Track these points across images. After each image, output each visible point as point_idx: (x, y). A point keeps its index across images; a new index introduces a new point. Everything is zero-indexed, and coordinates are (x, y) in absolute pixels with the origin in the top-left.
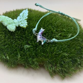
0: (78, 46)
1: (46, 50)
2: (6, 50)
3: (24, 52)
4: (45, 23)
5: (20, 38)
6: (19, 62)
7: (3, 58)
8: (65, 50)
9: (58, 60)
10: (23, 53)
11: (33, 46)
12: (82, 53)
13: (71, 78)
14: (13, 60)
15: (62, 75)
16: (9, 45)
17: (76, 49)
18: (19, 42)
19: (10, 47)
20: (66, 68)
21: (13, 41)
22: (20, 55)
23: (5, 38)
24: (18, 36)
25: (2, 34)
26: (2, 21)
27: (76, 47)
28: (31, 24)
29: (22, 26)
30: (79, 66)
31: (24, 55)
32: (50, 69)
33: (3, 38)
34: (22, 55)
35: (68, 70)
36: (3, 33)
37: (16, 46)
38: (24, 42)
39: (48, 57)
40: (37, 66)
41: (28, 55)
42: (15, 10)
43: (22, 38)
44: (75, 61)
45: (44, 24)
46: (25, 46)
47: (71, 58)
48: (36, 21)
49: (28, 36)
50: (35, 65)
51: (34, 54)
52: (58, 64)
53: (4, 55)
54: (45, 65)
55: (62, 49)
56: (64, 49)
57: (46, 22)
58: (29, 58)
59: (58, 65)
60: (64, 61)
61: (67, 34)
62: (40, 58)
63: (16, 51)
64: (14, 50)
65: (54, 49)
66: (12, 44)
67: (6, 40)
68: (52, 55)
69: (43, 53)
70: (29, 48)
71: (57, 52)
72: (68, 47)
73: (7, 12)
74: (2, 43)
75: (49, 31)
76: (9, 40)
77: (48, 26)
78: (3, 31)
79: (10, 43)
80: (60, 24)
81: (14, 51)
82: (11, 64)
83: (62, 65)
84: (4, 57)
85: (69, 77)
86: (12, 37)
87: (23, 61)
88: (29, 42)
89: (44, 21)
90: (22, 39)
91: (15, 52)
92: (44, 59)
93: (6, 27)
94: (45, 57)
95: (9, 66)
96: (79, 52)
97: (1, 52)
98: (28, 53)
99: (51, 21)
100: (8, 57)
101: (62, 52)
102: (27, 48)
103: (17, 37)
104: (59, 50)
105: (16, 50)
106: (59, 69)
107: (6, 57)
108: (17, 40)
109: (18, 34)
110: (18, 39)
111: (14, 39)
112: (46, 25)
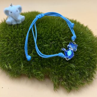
1: (52, 60)
2: (8, 59)
4: (51, 29)
6: (22, 72)
8: (73, 61)
10: (27, 63)
13: (78, 91)
14: (16, 70)
16: (12, 54)
17: (85, 60)
21: (16, 49)
22: (24, 65)
24: (22, 44)
27: (85, 57)
30: (88, 79)
31: (28, 65)
32: (56, 81)
34: (26, 65)
35: (74, 82)
36: (6, 40)
47: (79, 70)
48: (42, 27)
53: (7, 64)
54: (50, 76)
57: (53, 28)
60: (70, 73)
63: (20, 60)
64: (17, 59)
66: (15, 52)
67: (9, 47)
75: (56, 39)
76: (12, 48)
77: (55, 33)
79: (13, 51)
83: (69, 77)
84: (6, 67)
86: (15, 44)
87: (27, 71)
91: (18, 62)
92: (50, 70)
95: (12, 76)
96: (88, 63)
97: (3, 60)
99: (58, 27)
100: (10, 67)
103: (20, 44)
108: (20, 47)
111: (17, 46)
112: (53, 32)
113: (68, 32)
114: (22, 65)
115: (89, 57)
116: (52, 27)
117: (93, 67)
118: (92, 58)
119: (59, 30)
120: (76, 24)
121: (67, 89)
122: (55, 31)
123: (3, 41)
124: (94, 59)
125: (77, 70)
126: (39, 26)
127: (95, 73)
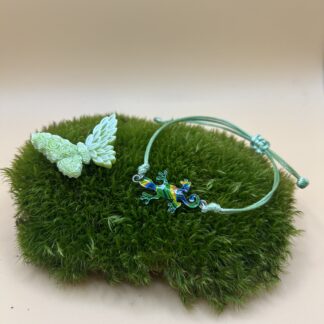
0: (261, 216)
1: (170, 230)
2: (53, 232)
3: (106, 235)
4: (164, 152)
5: (95, 197)
6: (92, 266)
7: (46, 255)
8: (225, 228)
9: (205, 255)
10: (103, 239)
11: (133, 219)
12: (271, 237)
13: (242, 307)
14: (75, 258)
15: (215, 300)
16: (64, 218)
17: (254, 226)
18: (90, 206)
19: (65, 221)
20: (226, 279)
21: (76, 205)
22: (96, 245)
23: (51, 197)
24: (90, 191)
25: (43, 184)
26: (43, 149)
27: (255, 219)
28: (126, 156)
29: (99, 161)
30: (265, 273)
31: (106, 245)
32: (183, 282)
33: (47, 196)
34: (102, 245)
35: (232, 284)
36: (47, 182)
37: (84, 219)
38: (107, 208)
39: (175, 248)
40: (144, 276)
41: (117, 243)
42: (78, 117)
43: (100, 195)
44: (251, 260)
45: (162, 156)
46: (109, 218)
47: (240, 250)
48: (139, 147)
49: (118, 191)
50: (140, 273)
51: (136, 242)
52: (203, 268)
54: (166, 273)
55: (216, 225)
56: (221, 225)
57: (168, 149)
58: (122, 253)
59: (205, 270)
60: (220, 260)
61: (229, 182)
62: (154, 252)
63: (85, 233)
64: (78, 230)
65: (193, 224)
66: (71, 214)
67: (55, 202)
68: (186, 242)
69: (162, 238)
70: (121, 225)
71: (202, 234)
72: (233, 221)
73: (54, 123)
74: (41, 212)
75: (177, 175)
76: (64, 202)
77: (173, 161)
78: (47, 178)
79: (66, 211)
80: (208, 156)
81: (79, 233)
82: (70, 272)
83: (216, 270)
84: (50, 252)
85: (236, 307)
86: (71, 193)
87: (105, 261)
88: (121, 207)
89: (162, 148)
90: (100, 200)
91: (82, 237)
92: (165, 254)
93: (55, 164)
94: (169, 250)
95: (63, 278)
96: (264, 234)
97: (41, 237)
98: (117, 238)
99: (182, 146)
100: (60, 251)
101: (214, 232)
102: (116, 225)
103: (85, 192)
104: (208, 228)
105: (83, 231)
106: (207, 281)
107: (54, 250)
108: (85, 201)
109: (88, 184)
110: (89, 198)
111: (78, 198)
112: (170, 158)
113: (209, 158)
114: (93, 246)
115: (266, 217)
116: (166, 146)
117: (277, 242)
118: (274, 221)
119: (183, 154)
120: (226, 141)
121: (215, 303)
122: (172, 157)
123: (38, 185)
124: (278, 221)
125: (236, 251)
126: (131, 147)
127: (283, 258)
